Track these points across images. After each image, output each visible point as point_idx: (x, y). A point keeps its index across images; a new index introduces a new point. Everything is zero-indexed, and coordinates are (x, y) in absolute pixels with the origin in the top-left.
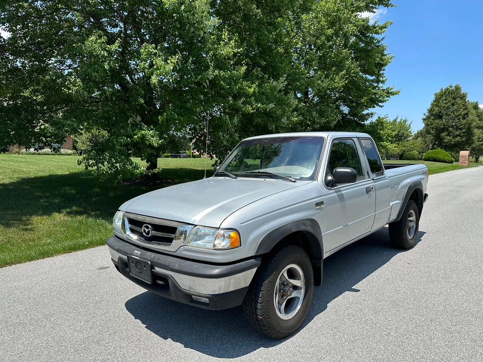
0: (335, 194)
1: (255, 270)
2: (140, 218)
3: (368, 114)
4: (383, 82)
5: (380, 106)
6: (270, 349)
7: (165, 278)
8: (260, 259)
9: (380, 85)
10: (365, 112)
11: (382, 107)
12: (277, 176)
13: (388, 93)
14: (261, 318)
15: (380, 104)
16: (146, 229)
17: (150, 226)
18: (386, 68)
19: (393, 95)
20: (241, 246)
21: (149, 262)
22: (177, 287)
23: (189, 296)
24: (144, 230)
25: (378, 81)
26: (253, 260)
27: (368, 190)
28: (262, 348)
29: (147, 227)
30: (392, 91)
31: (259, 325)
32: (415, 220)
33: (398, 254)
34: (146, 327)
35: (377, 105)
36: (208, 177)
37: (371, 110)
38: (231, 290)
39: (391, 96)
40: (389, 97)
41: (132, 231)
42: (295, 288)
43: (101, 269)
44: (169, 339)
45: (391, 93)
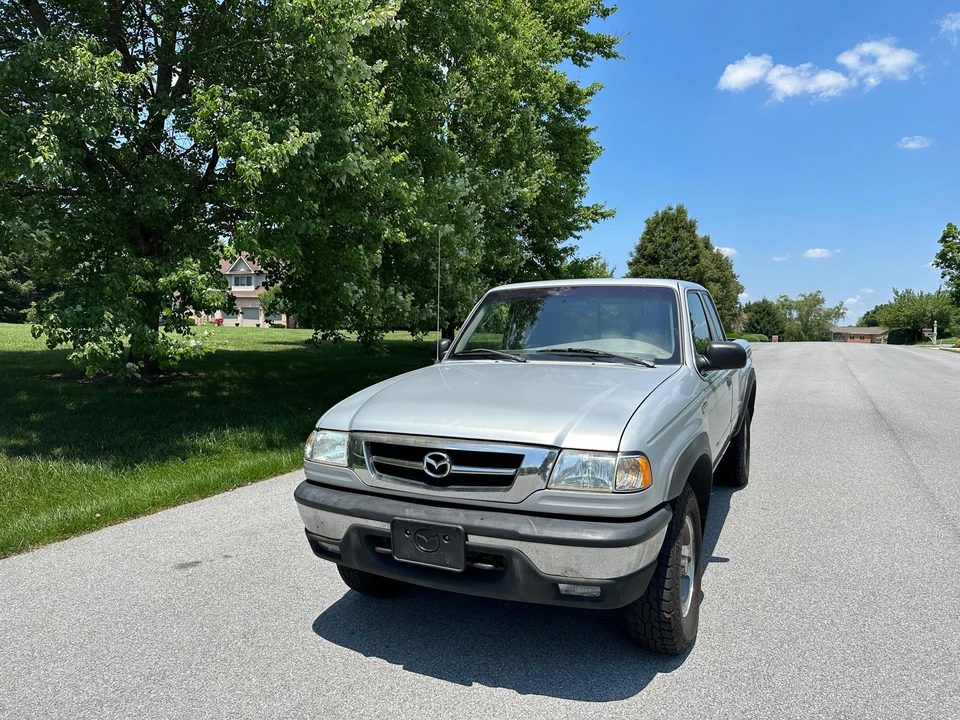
3: (565, 250)
4: (582, 193)
5: (575, 237)
10: (560, 246)
13: (596, 213)
14: (668, 616)
15: (576, 233)
16: (432, 462)
17: (445, 455)
18: (591, 167)
19: (604, 218)
21: (460, 527)
23: (552, 584)
24: (430, 466)
26: (663, 510)
29: (438, 459)
30: (603, 210)
31: (661, 630)
33: (734, 494)
34: (405, 668)
35: (572, 235)
37: (569, 242)
39: (601, 221)
40: (596, 221)
43: (184, 566)
44: (476, 685)
45: (602, 214)
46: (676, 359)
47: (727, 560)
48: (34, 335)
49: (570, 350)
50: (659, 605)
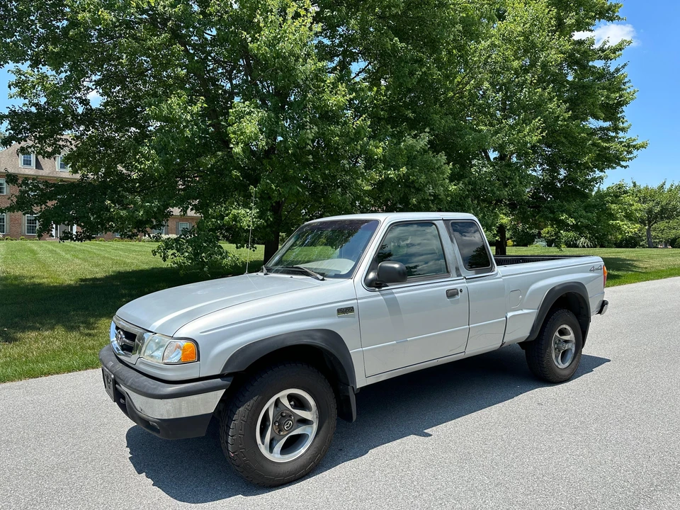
0: (381, 297)
1: (221, 393)
4: (623, 130)
5: (622, 166)
7: (124, 396)
8: (231, 379)
9: (621, 134)
11: (625, 167)
12: (307, 272)
13: (629, 146)
14: (232, 455)
15: (622, 163)
16: (119, 336)
17: (121, 332)
19: (638, 149)
20: (199, 360)
21: (113, 376)
22: (131, 408)
25: (616, 129)
26: (219, 380)
27: (451, 294)
28: (240, 495)
30: (634, 143)
32: (573, 339)
38: (184, 415)
39: (635, 152)
40: (631, 152)
42: (304, 422)
46: (349, 275)
47: (430, 436)
50: (225, 447)
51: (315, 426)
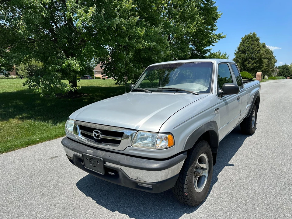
0: (224, 102)
1: (184, 161)
2: (89, 125)
3: (207, 50)
4: (215, 30)
5: (213, 45)
6: (192, 214)
7: (116, 171)
8: (186, 153)
9: (214, 32)
10: (205, 49)
11: (214, 46)
12: (183, 91)
13: (219, 37)
14: (186, 194)
15: (213, 44)
16: (96, 134)
17: (99, 132)
18: (217, 21)
19: (222, 38)
20: (174, 145)
21: (102, 159)
22: (125, 177)
23: (136, 184)
24: (95, 135)
25: (212, 30)
26: (182, 154)
27: (238, 99)
28: (186, 214)
29: (97, 132)
30: (221, 36)
31: (185, 199)
32: (255, 116)
33: (247, 138)
34: (96, 203)
35: (212, 45)
36: (128, 92)
37: (208, 48)
38: (169, 177)
39: (221, 39)
40: (219, 39)
41: (83, 134)
43: (52, 158)
45: (221, 37)
46: (209, 91)
47: (233, 165)
48: (23, 85)
49: (168, 88)
50: (183, 190)
51: (207, 171)
